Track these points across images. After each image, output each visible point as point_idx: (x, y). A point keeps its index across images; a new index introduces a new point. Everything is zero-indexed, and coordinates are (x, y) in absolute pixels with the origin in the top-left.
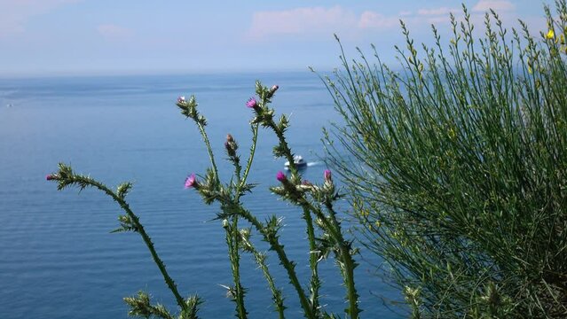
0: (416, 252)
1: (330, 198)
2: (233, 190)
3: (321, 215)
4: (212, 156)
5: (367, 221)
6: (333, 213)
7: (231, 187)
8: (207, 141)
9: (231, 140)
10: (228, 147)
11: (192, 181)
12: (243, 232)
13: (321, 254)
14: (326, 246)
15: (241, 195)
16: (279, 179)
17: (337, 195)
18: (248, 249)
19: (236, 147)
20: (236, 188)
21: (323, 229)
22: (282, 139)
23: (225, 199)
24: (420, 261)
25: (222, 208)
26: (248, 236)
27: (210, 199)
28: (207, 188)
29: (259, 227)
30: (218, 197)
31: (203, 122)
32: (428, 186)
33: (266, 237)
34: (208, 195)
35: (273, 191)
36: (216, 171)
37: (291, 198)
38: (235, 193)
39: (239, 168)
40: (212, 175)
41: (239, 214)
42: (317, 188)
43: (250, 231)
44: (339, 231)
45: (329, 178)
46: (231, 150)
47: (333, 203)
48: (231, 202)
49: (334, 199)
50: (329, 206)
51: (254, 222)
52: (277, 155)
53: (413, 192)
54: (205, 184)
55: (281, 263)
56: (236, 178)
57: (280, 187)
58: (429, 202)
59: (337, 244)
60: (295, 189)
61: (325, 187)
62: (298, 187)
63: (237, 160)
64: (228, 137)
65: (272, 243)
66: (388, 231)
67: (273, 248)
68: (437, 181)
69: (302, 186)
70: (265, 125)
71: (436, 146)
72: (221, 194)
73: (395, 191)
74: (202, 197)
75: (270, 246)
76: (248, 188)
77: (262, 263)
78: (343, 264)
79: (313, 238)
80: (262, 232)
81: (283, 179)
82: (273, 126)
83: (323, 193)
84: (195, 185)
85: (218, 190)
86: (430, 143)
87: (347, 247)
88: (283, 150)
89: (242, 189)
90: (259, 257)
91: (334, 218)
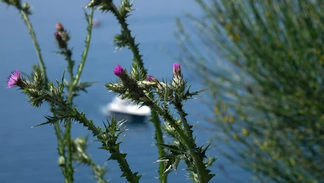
0: (291, 166)
1: (179, 96)
2: (65, 90)
3: (168, 117)
4: (39, 50)
5: (232, 129)
6: (184, 115)
7: (63, 86)
8: (33, 33)
9: (62, 30)
10: (59, 38)
11: (16, 78)
12: (78, 141)
13: (170, 163)
14: (175, 154)
15: (75, 95)
16: (116, 74)
17: (188, 94)
18: (85, 161)
19: (68, 38)
20: (68, 87)
21: (173, 136)
22: (125, 26)
23: (56, 100)
24: (296, 176)
25: (53, 110)
26: (84, 147)
27: (38, 100)
28: (34, 88)
29: (96, 132)
30: (48, 98)
31: (27, 10)
32: (304, 85)
33: (104, 145)
34: (35, 95)
35: (110, 88)
36: (44, 68)
37: (132, 97)
38: (67, 94)
39: (71, 64)
40: (39, 72)
41: (73, 117)
42: (164, 85)
43: (86, 139)
44: (191, 135)
45: (179, 73)
46: (62, 42)
47: (183, 102)
48: (64, 103)
49: (185, 98)
50: (179, 106)
51: (91, 127)
52: (119, 45)
53: (287, 93)
54: (32, 82)
55: (123, 176)
56: (68, 74)
57: (119, 84)
58: (306, 105)
59: (189, 152)
60: (136, 85)
61: (173, 84)
62: (140, 83)
63: (69, 54)
64: (57, 27)
65: (112, 151)
66: (256, 141)
67: (113, 158)
68: (315, 80)
69: (145, 82)
70: (104, 9)
71: (314, 36)
72: (51, 94)
73: (265, 93)
74: (28, 98)
75: (109, 155)
76: (83, 87)
77: (102, 177)
78: (196, 175)
79: (161, 144)
80: (100, 138)
81: (121, 74)
82: (113, 9)
83: (171, 91)
84: (19, 83)
85: (47, 88)
86: (306, 34)
87: (200, 155)
88: (126, 39)
89: (76, 89)
90: (97, 170)
91: (184, 120)
